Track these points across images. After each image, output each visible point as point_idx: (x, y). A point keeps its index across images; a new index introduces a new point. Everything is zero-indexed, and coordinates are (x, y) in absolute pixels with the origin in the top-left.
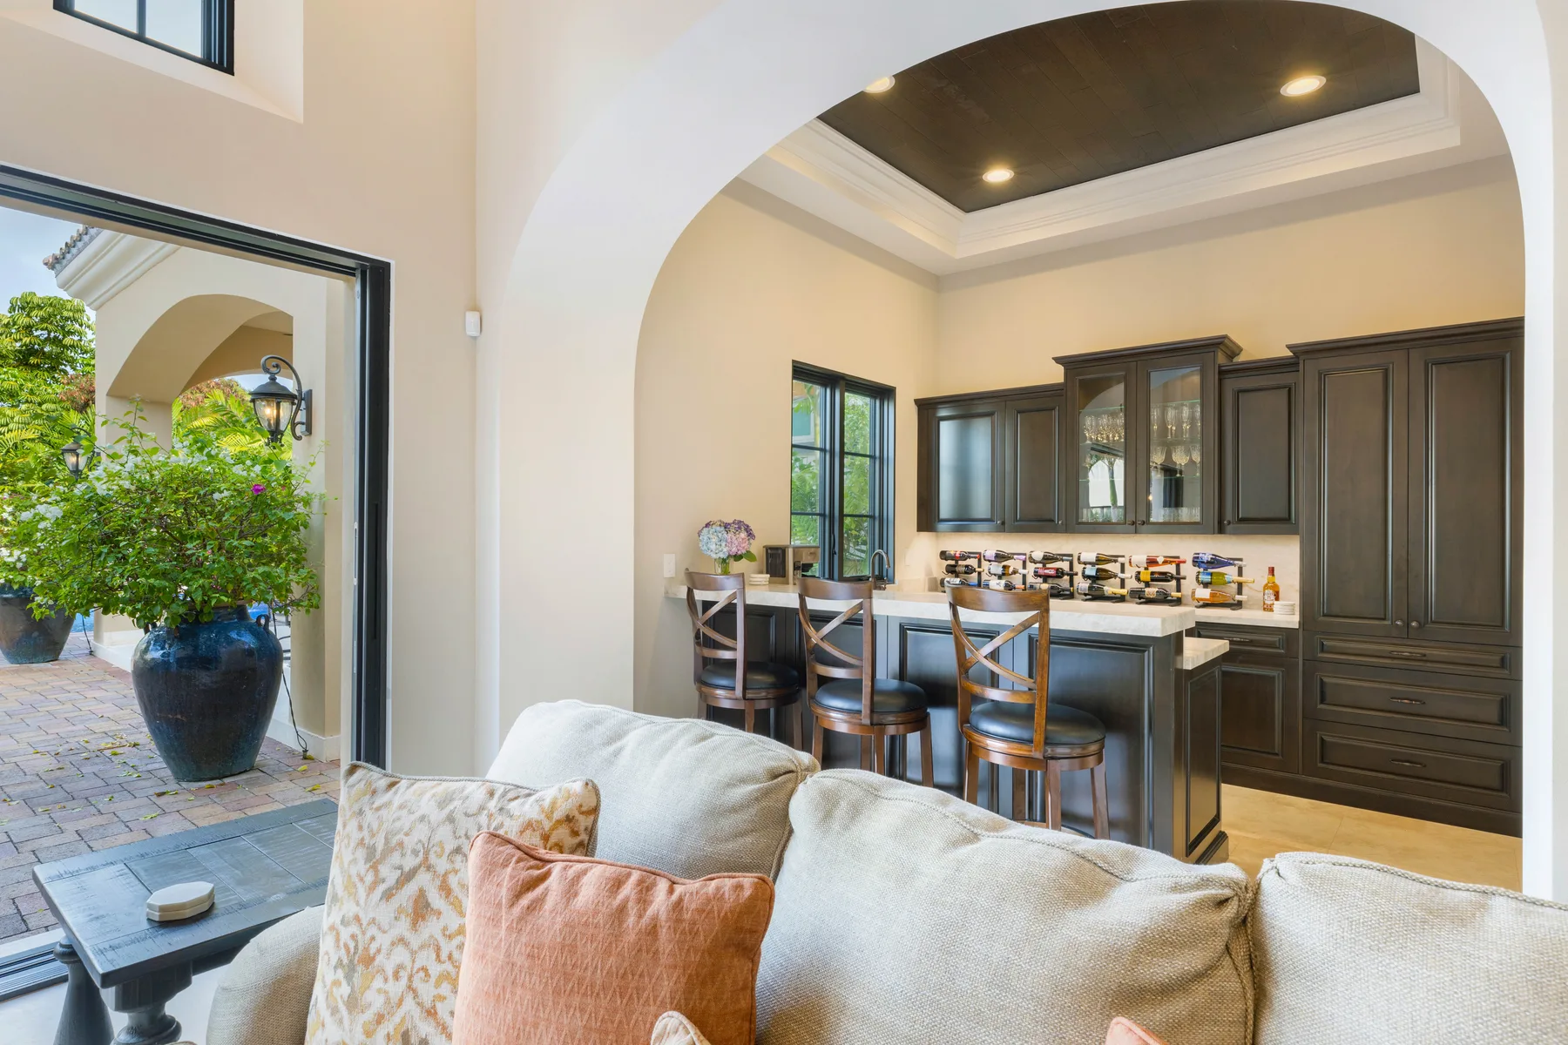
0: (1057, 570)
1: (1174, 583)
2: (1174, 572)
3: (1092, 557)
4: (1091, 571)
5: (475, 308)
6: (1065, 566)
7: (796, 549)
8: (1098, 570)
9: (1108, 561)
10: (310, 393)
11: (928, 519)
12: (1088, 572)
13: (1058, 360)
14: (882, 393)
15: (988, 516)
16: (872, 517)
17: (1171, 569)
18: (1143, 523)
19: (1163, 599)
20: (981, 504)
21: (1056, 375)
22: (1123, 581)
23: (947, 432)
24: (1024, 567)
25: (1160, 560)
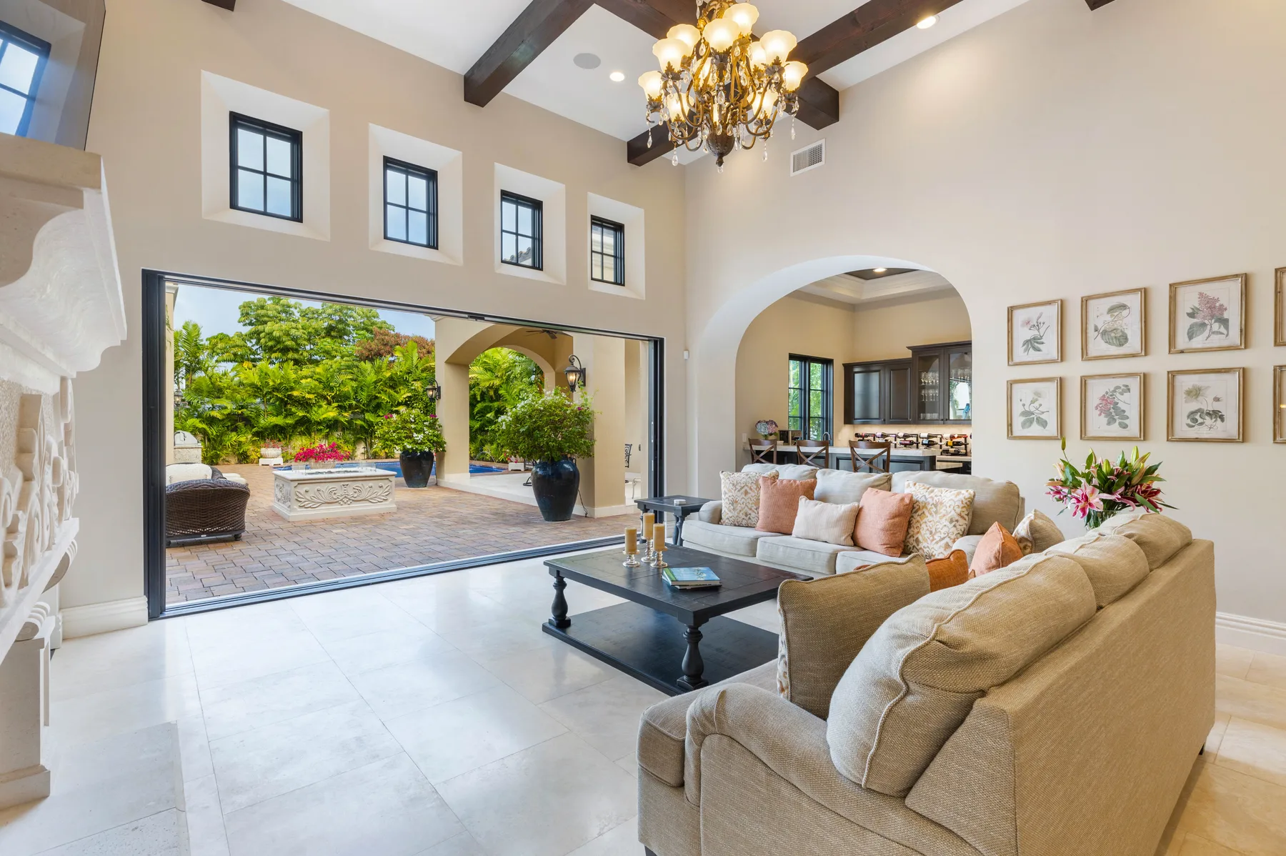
0: (910, 441)
1: (963, 446)
2: (964, 442)
3: (926, 435)
4: (926, 441)
5: (686, 350)
6: (914, 439)
7: (792, 431)
8: (929, 441)
9: (933, 437)
10: (585, 369)
11: (849, 419)
12: (924, 442)
13: (909, 348)
14: (827, 362)
15: (878, 417)
16: (823, 418)
17: (962, 440)
18: (947, 420)
19: (957, 453)
20: (875, 412)
21: (909, 354)
22: (941, 446)
23: (858, 378)
24: (895, 440)
25: (956, 436)
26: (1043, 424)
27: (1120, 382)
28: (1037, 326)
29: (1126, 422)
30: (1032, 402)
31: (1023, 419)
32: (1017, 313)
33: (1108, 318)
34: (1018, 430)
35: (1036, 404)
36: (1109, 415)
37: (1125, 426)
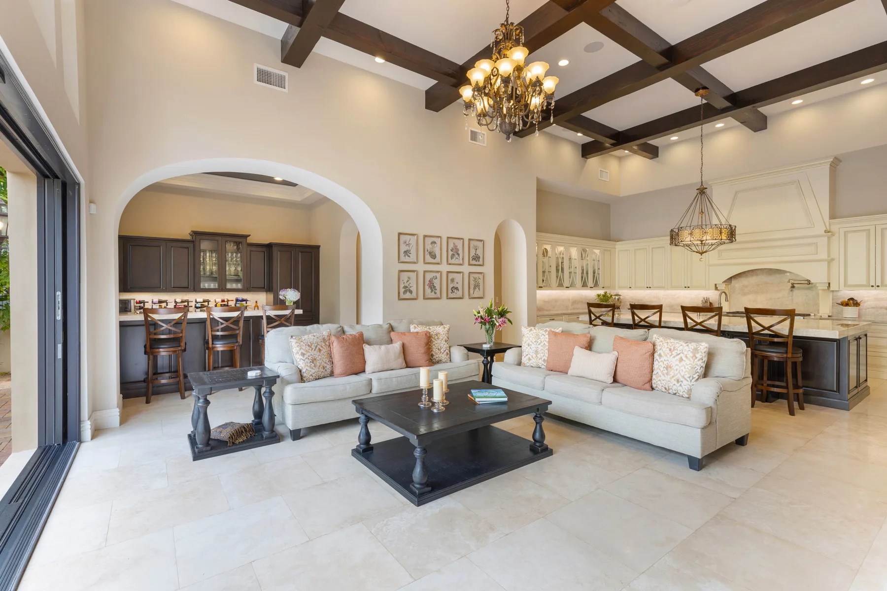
26: (411, 292)
27: (434, 274)
28: (408, 245)
29: (436, 291)
30: (407, 282)
31: (403, 290)
32: (401, 236)
33: (431, 246)
34: (402, 296)
35: (408, 283)
36: (431, 288)
37: (435, 293)
